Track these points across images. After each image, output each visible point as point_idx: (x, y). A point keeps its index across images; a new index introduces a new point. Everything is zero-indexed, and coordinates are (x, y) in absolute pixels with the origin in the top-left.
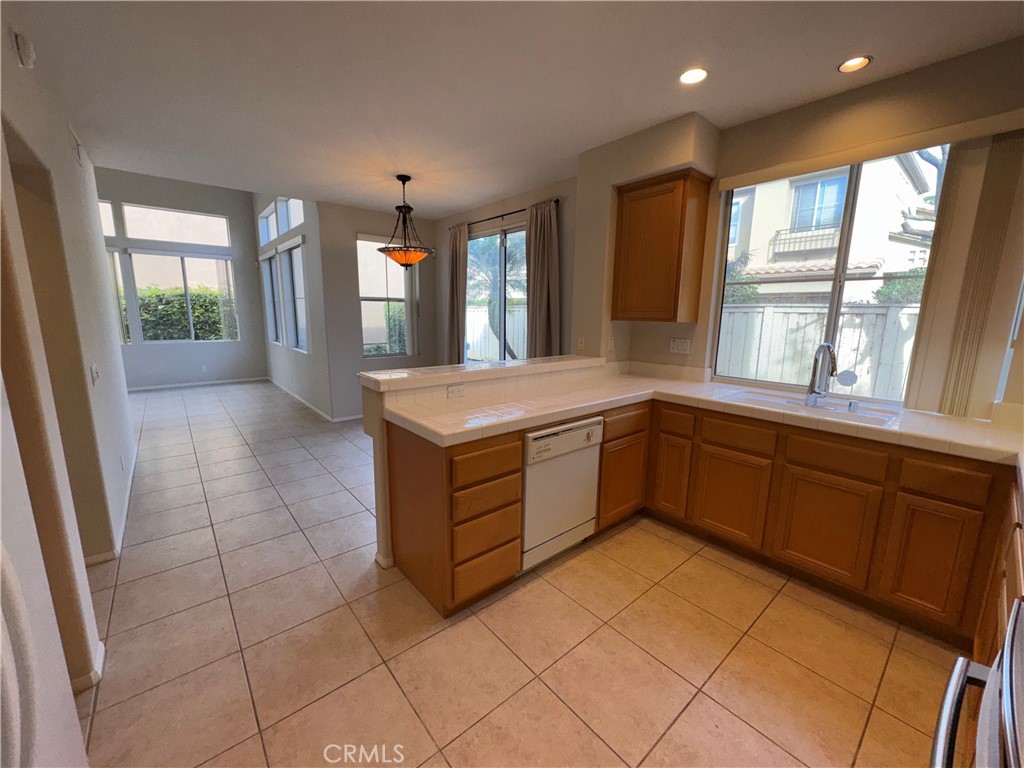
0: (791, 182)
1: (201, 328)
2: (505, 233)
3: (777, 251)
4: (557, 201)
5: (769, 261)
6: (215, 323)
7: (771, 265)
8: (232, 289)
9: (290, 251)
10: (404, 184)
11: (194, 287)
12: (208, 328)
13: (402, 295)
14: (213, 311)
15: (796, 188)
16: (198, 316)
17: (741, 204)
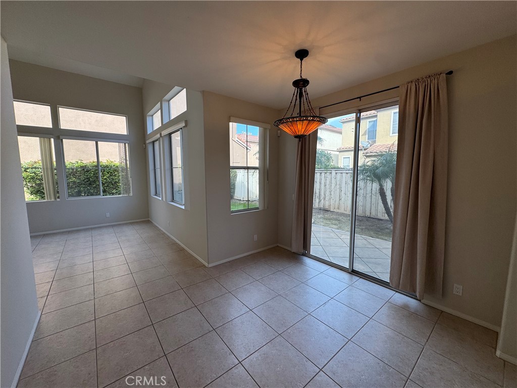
1: (108, 186)
2: (360, 111)
4: (451, 73)
6: (116, 182)
8: (128, 162)
9: (170, 135)
10: (301, 60)
11: (104, 161)
12: (111, 186)
13: (257, 164)
14: (115, 176)
16: (105, 179)
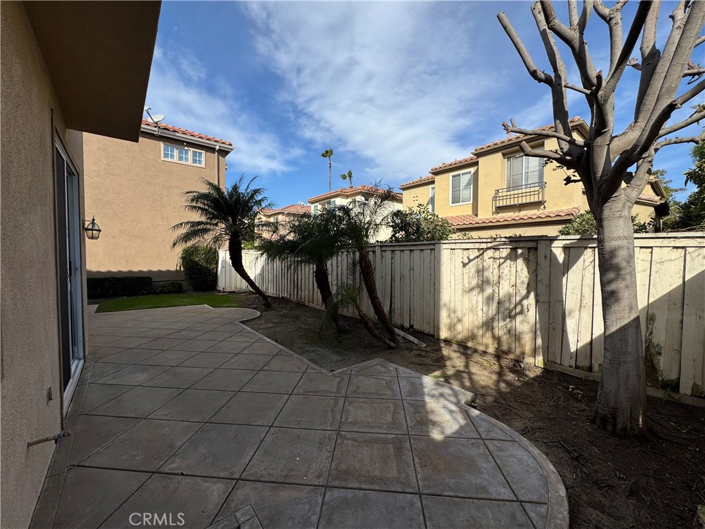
0: (504, 155)
3: (498, 205)
5: (493, 213)
7: (495, 216)
15: (508, 158)
17: (472, 173)
